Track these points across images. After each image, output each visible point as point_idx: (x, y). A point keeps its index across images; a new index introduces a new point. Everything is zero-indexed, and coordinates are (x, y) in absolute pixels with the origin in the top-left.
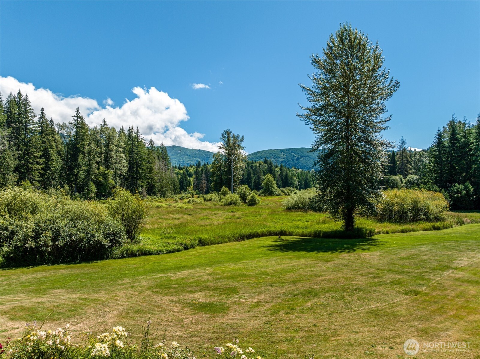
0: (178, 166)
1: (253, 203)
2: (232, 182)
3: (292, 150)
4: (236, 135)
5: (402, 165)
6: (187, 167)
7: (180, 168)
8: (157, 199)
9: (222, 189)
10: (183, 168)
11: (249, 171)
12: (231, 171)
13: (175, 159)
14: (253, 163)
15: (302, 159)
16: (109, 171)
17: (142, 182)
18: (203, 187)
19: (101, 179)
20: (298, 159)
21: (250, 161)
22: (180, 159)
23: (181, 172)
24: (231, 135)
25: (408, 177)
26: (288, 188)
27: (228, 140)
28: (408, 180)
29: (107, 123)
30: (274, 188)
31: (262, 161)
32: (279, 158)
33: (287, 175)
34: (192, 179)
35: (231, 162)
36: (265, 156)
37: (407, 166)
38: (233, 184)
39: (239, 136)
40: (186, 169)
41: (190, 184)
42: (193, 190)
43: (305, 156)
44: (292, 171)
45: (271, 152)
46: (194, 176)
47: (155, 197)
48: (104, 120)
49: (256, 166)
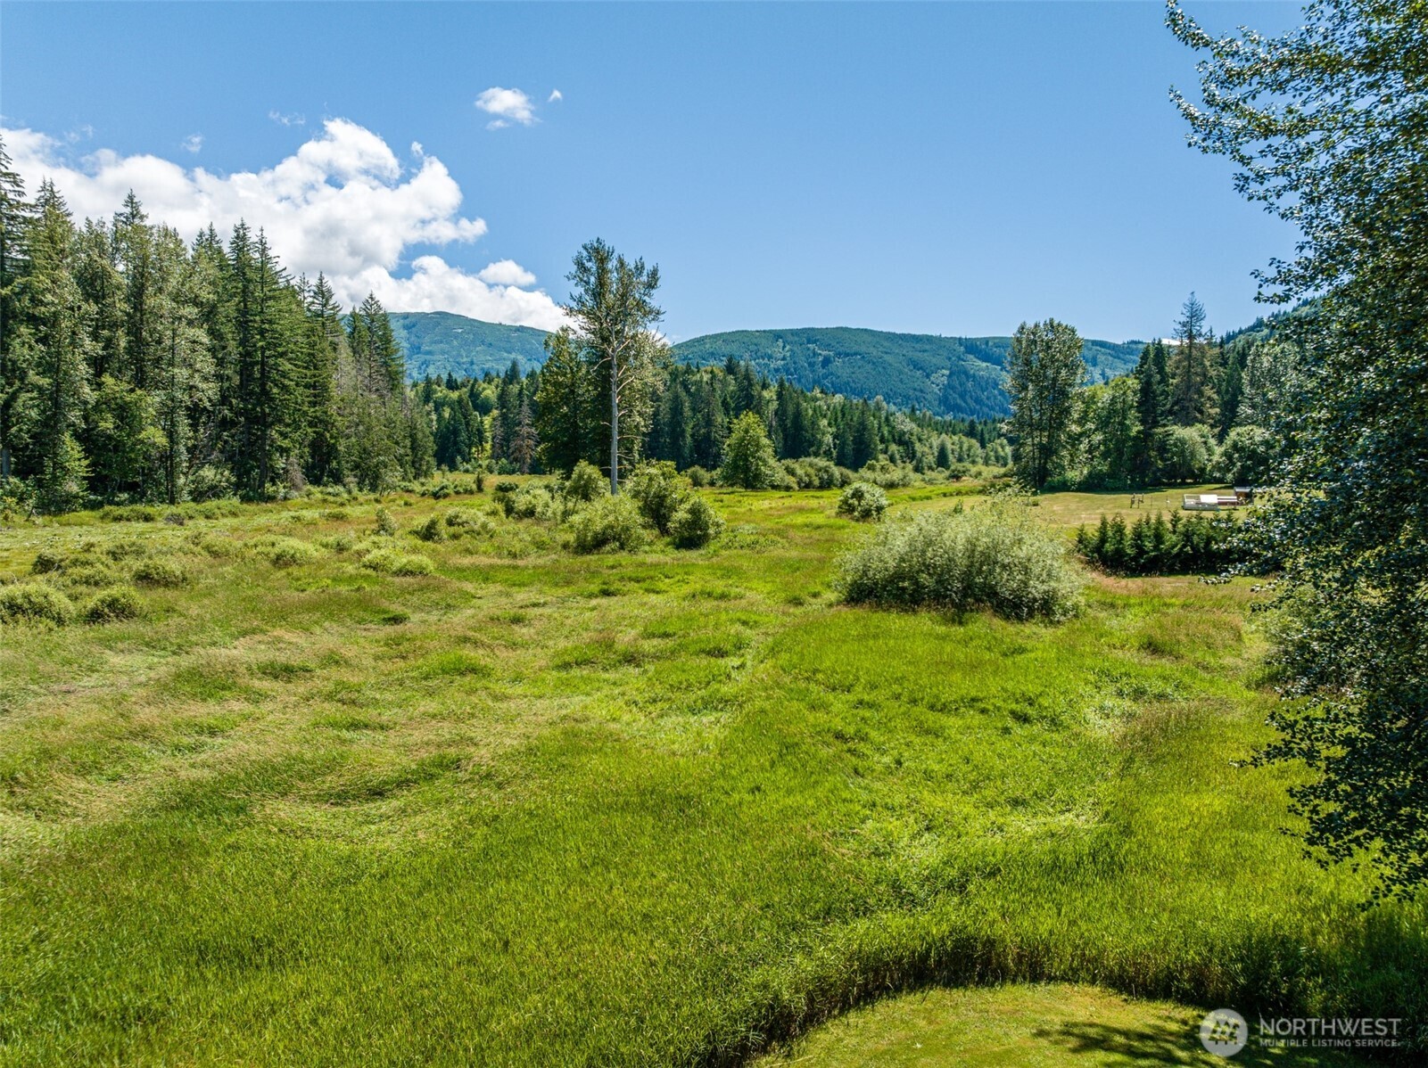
0: (445, 377)
1: (693, 536)
2: (615, 443)
3: (809, 336)
4: (631, 263)
5: (1189, 388)
6: (476, 380)
7: (452, 385)
8: (346, 496)
9: (576, 470)
10: (463, 385)
11: (676, 398)
12: (610, 401)
13: (443, 353)
14: (688, 371)
15: (838, 362)
16: (139, 392)
17: (284, 435)
18: (525, 450)
19: (107, 424)
20: (826, 362)
21: (681, 366)
22: (460, 355)
23: (454, 395)
24: (612, 264)
25: (1233, 435)
26: (808, 460)
27: (601, 283)
28: (1235, 446)
29: (143, 210)
30: (765, 463)
31: (718, 366)
32: (770, 357)
33: (798, 415)
34: (487, 421)
35: (608, 366)
36: (727, 349)
37: (1201, 394)
38: (615, 452)
39: (643, 267)
40: (473, 386)
41: (482, 439)
42: (492, 457)
43: (847, 355)
44: (815, 399)
45: (746, 340)
46: (495, 413)
47: (340, 488)
48: (131, 198)
49: (699, 383)
